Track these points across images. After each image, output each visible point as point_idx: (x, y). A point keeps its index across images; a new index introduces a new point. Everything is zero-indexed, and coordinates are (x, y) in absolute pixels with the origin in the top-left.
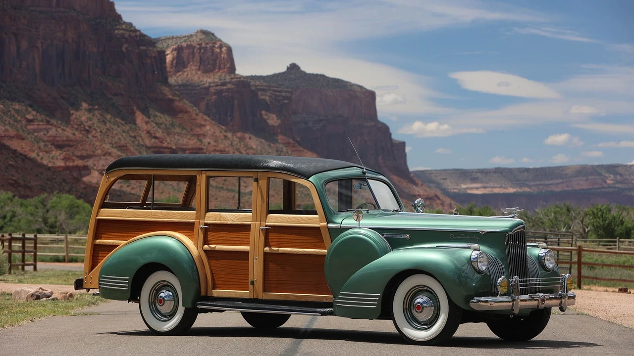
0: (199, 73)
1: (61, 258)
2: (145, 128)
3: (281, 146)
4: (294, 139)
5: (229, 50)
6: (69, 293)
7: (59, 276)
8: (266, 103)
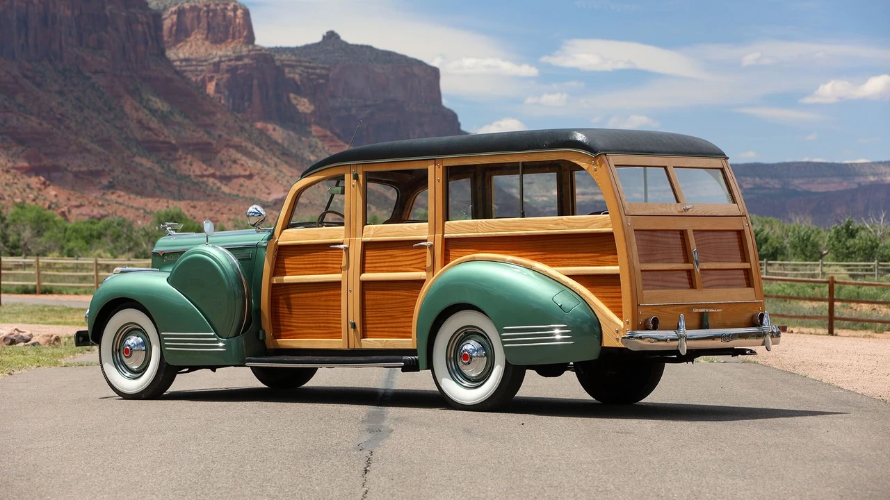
0: (207, 43)
1: (30, 288)
2: (135, 117)
3: (315, 140)
4: (332, 131)
5: (247, 14)
6: (54, 336)
7: (32, 312)
8: (296, 83)
